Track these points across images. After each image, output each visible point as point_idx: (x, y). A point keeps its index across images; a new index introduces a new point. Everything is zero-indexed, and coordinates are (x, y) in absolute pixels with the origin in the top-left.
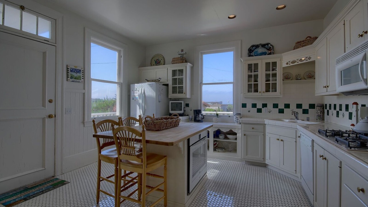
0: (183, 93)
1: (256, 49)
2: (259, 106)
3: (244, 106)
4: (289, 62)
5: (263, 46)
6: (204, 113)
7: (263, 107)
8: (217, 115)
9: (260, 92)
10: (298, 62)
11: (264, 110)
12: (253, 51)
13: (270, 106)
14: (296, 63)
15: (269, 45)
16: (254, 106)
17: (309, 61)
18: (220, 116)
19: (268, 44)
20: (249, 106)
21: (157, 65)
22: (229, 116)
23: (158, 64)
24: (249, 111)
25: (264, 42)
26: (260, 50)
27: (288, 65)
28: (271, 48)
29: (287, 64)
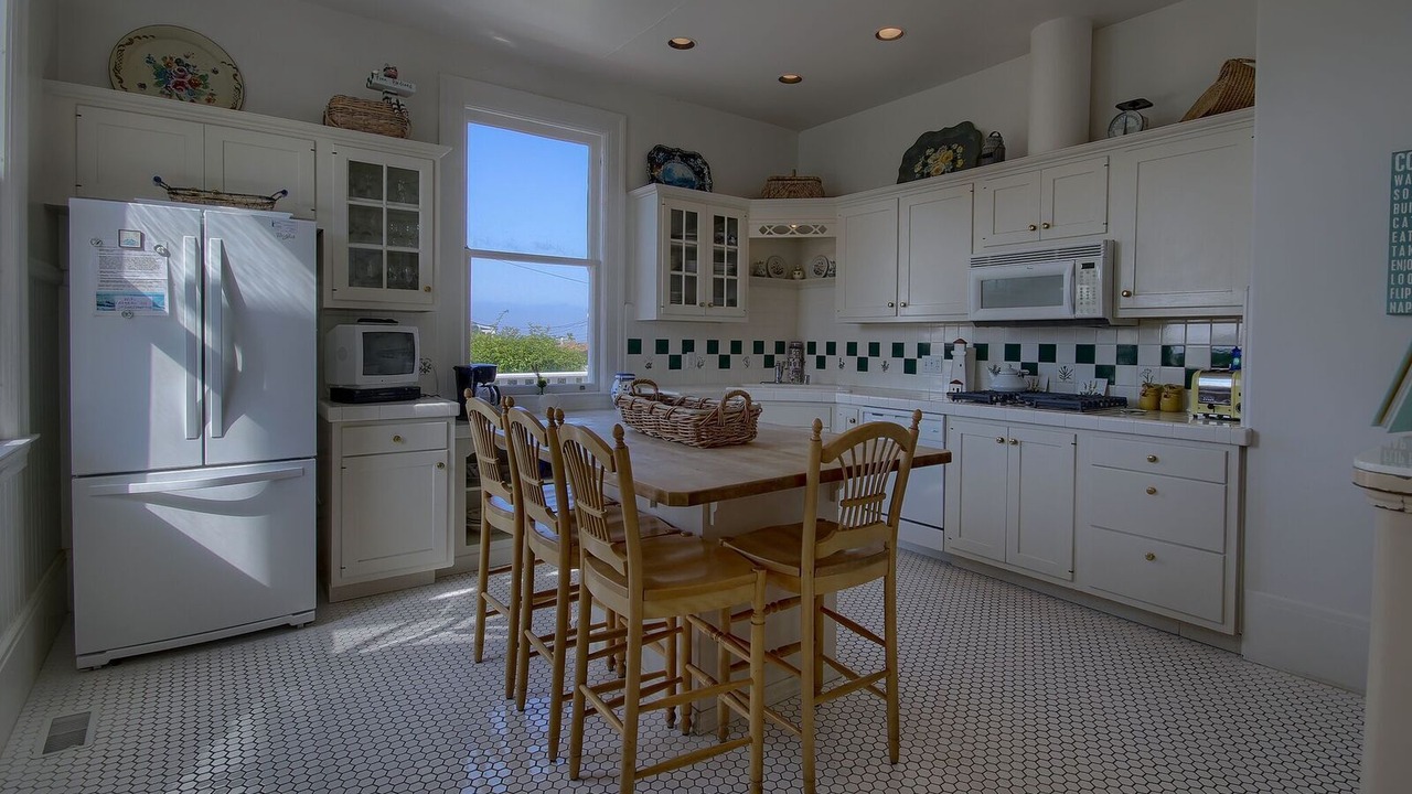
0: (414, 286)
1: (666, 160)
2: (675, 348)
3: (635, 347)
4: (770, 227)
5: (687, 157)
6: (503, 379)
7: (684, 352)
8: (542, 384)
9: (701, 305)
10: (793, 233)
11: (686, 358)
12: (659, 166)
13: (701, 347)
14: (787, 235)
15: (699, 161)
16: (662, 346)
17: (820, 235)
18: (554, 389)
19: (695, 156)
20: (648, 347)
21: (171, 96)
22: (582, 388)
23: (183, 94)
24: (649, 366)
25: (688, 148)
26: (679, 170)
27: (765, 236)
28: (703, 169)
29: (763, 230)
